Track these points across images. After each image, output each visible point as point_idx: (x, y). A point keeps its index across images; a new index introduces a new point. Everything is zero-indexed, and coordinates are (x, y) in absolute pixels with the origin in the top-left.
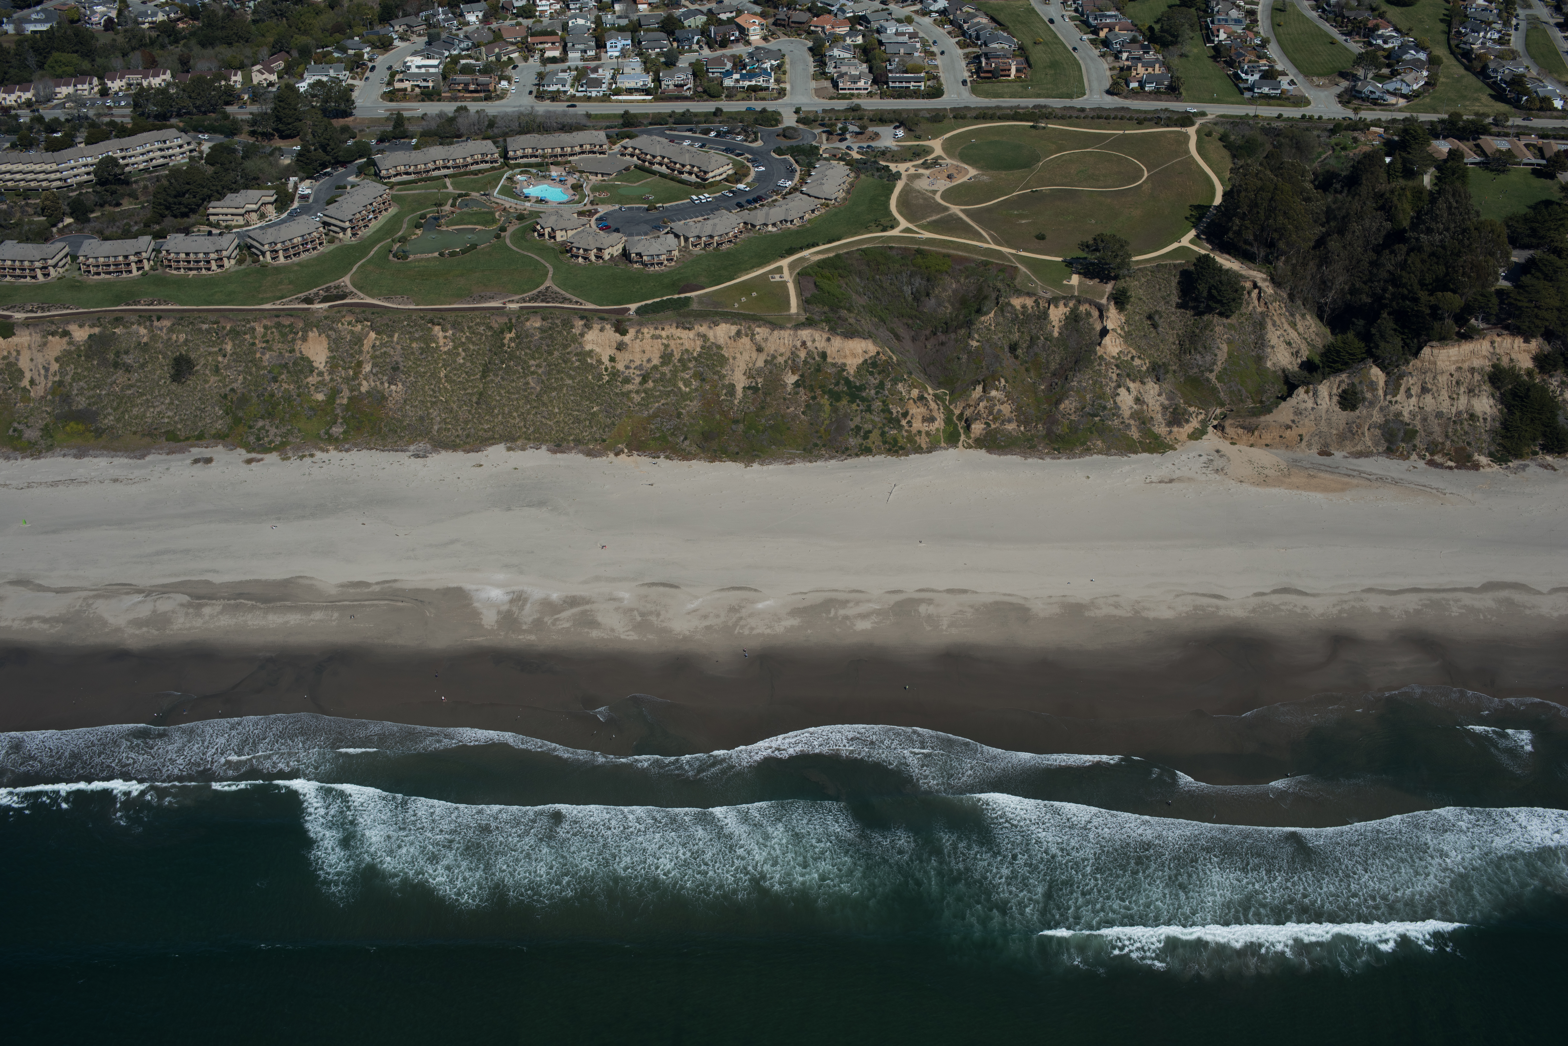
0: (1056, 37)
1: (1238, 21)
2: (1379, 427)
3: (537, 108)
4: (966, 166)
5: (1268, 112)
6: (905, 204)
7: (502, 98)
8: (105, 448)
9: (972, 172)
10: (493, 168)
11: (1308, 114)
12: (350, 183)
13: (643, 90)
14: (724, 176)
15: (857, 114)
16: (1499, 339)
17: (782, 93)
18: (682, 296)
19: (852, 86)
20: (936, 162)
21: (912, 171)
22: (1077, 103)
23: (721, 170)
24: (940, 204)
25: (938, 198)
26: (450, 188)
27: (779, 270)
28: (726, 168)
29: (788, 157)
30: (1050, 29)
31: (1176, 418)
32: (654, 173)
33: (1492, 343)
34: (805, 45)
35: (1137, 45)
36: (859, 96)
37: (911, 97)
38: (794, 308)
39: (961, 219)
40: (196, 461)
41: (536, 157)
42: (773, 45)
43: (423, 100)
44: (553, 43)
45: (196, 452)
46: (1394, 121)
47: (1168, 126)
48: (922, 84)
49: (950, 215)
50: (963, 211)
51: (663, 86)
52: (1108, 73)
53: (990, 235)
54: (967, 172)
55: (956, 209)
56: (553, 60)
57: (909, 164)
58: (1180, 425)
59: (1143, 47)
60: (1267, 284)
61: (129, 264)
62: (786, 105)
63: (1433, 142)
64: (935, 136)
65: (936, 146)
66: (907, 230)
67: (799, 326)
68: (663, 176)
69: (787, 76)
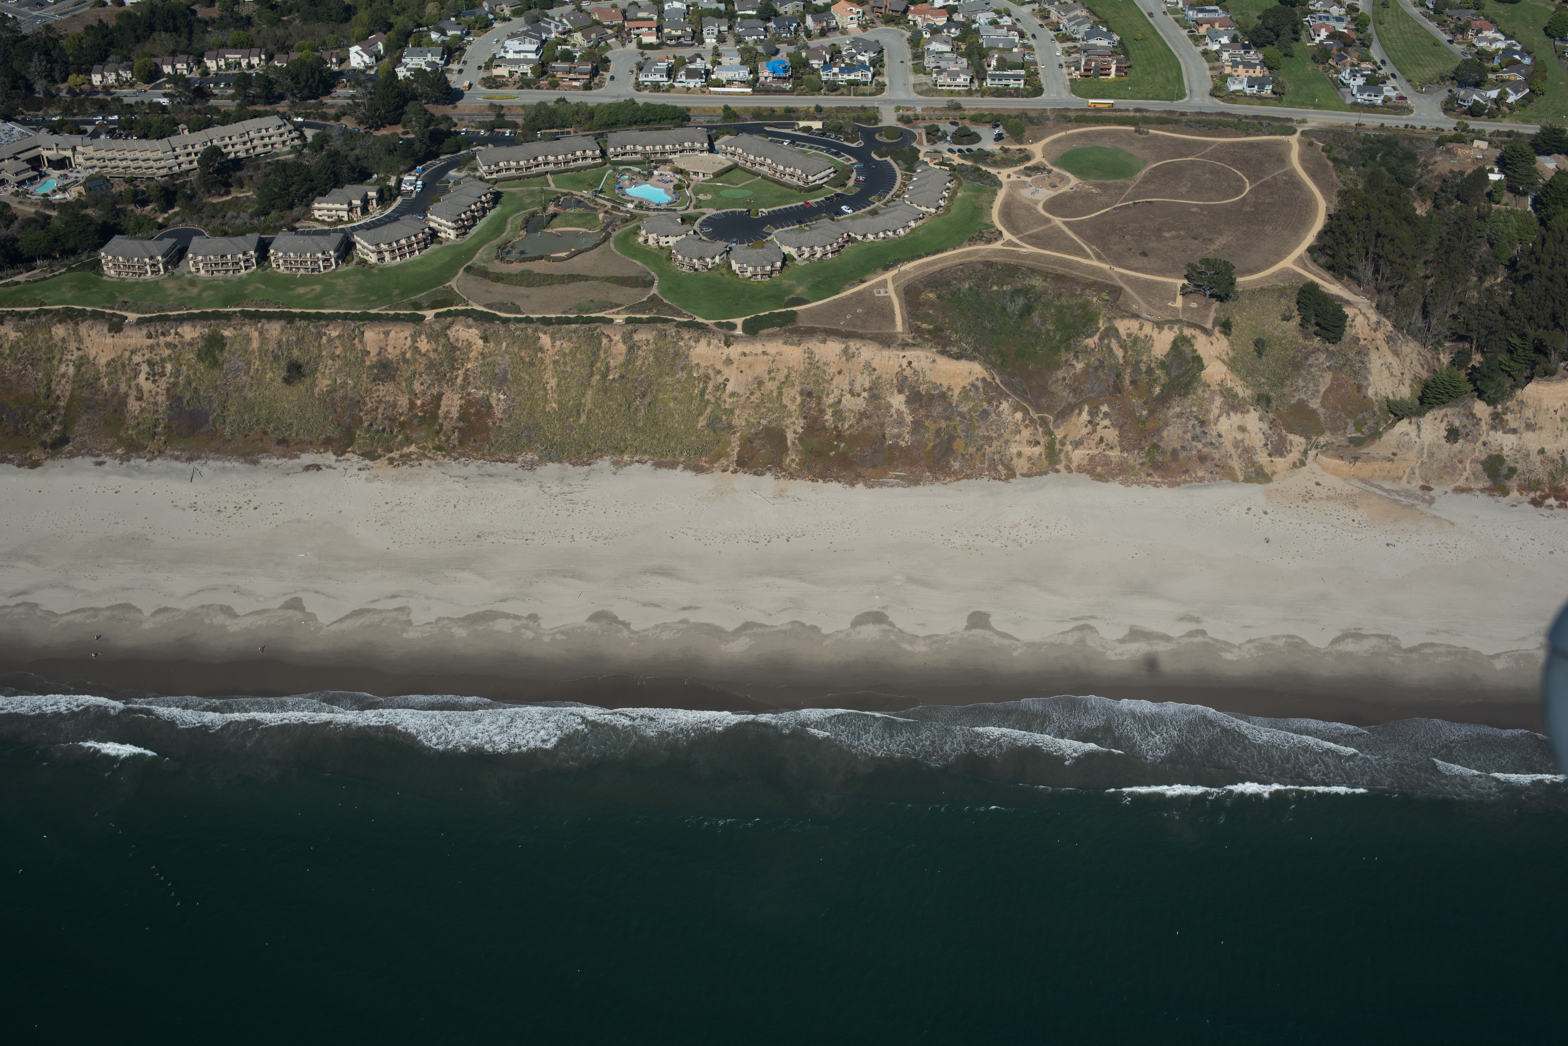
0: (1155, 32)
1: (1339, 19)
2: (1482, 463)
3: (637, 100)
4: (1068, 174)
5: (1371, 121)
6: (1007, 214)
7: (601, 87)
8: (217, 451)
9: (1074, 181)
10: (595, 166)
11: (1410, 123)
12: (453, 178)
13: (741, 82)
14: (826, 179)
15: (957, 113)
17: (881, 88)
18: (789, 310)
19: (952, 83)
20: (1037, 169)
21: (1014, 177)
22: (1178, 105)
23: (823, 174)
24: (1042, 216)
25: (1040, 208)
26: (553, 187)
27: (883, 284)
28: (828, 171)
30: (1149, 24)
31: (1278, 449)
32: (756, 174)
34: (903, 35)
35: (1238, 45)
36: (958, 94)
37: (1011, 96)
38: (899, 327)
39: (1063, 232)
40: (307, 468)
41: (636, 153)
42: (870, 35)
43: (521, 88)
44: (650, 29)
45: (308, 458)
46: (1498, 133)
47: (1271, 134)
48: (1022, 82)
49: (1052, 227)
50: (1065, 223)
51: (762, 79)
52: (1209, 73)
53: (1093, 250)
54: (1069, 181)
55: (1058, 221)
56: (650, 46)
57: (1010, 170)
58: (1282, 455)
59: (1244, 47)
60: (1372, 311)
61: (237, 263)
62: (885, 102)
63: (1540, 159)
64: (1036, 139)
65: (1037, 150)
66: (1010, 243)
67: (905, 346)
68: (765, 177)
69: (885, 70)
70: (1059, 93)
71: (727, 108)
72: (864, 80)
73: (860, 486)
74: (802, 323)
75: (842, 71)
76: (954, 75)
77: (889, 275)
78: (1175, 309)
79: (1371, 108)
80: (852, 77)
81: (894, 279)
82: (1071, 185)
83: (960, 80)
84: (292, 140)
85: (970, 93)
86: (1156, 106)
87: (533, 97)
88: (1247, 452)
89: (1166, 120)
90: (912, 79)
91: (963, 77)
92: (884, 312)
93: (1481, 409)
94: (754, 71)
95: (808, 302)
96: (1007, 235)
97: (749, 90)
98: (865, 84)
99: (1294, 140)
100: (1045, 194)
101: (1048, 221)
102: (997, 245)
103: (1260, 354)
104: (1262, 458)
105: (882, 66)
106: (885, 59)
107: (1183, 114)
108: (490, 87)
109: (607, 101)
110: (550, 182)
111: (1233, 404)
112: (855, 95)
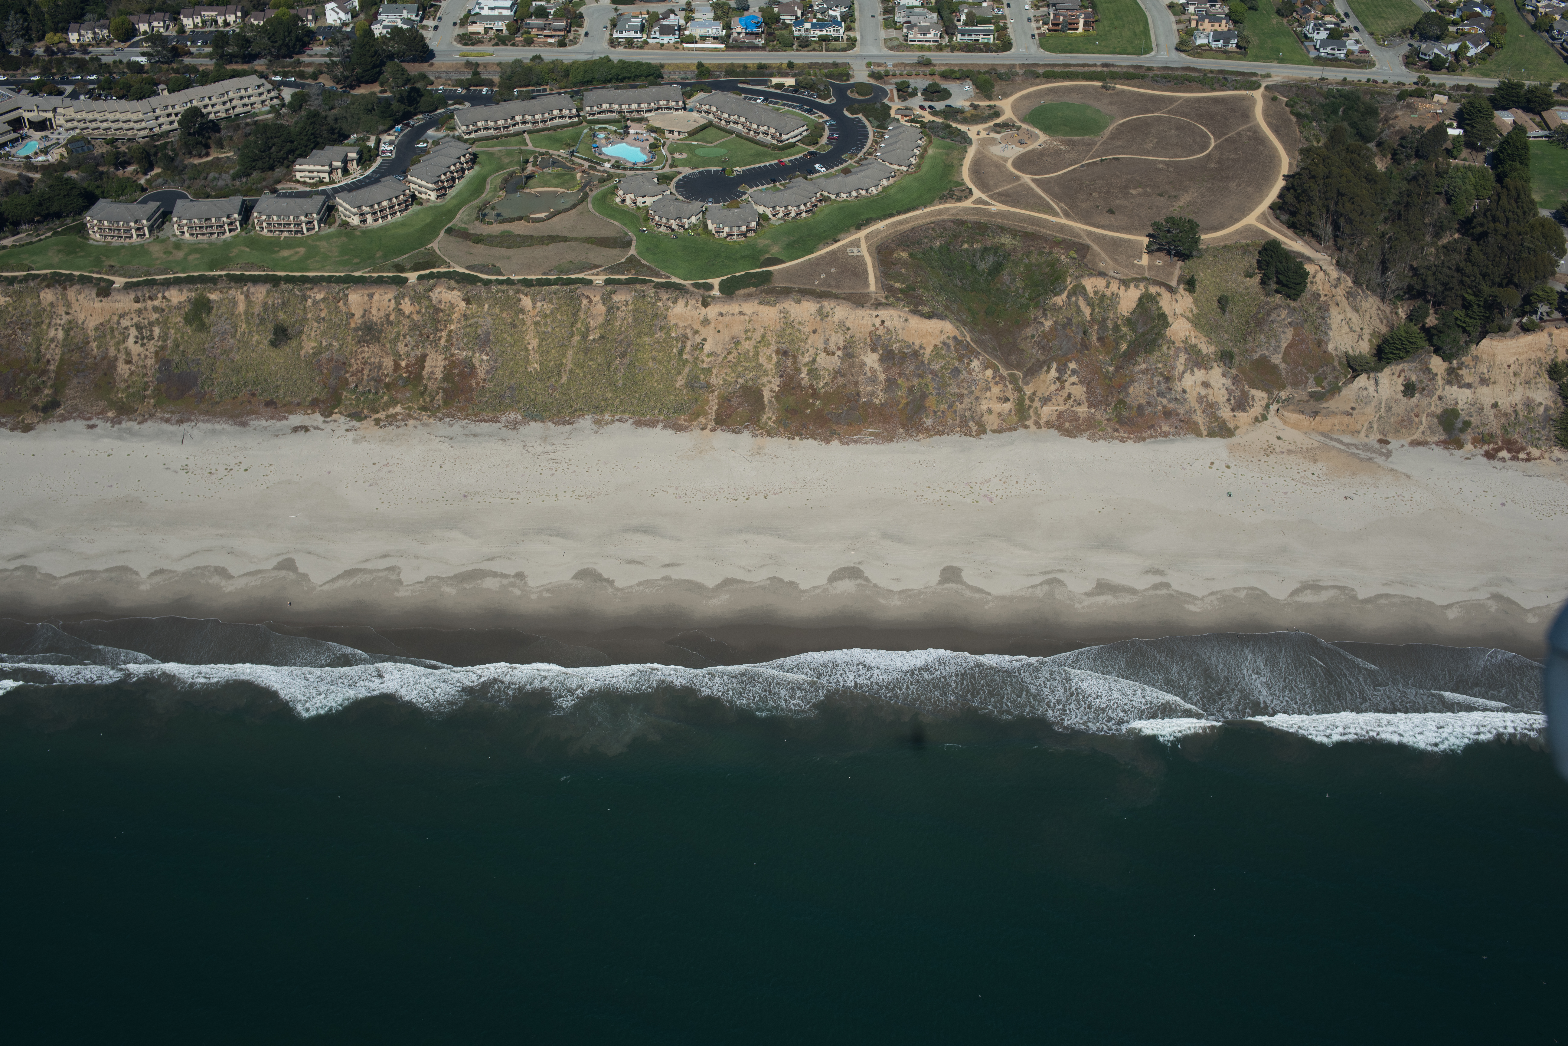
2: (1438, 417)
3: (612, 57)
4: (1037, 131)
5: (1334, 75)
6: (977, 171)
7: (576, 43)
8: (207, 413)
9: (1043, 137)
10: (572, 125)
11: (1372, 77)
12: (431, 137)
13: (714, 38)
14: (799, 137)
15: (928, 69)
16: (1556, 331)
17: (852, 43)
18: (764, 269)
19: (922, 37)
20: (1005, 125)
21: (984, 134)
22: (1145, 60)
23: (797, 132)
24: (1012, 173)
25: (1009, 165)
26: (531, 146)
27: (856, 243)
28: (802, 129)
29: (860, 116)
31: (1241, 404)
32: (730, 132)
33: (1550, 335)
36: (929, 49)
37: (981, 51)
38: (872, 287)
39: (1032, 189)
40: (296, 429)
41: (613, 112)
43: (497, 44)
45: (296, 420)
46: (1457, 87)
47: (1236, 89)
48: (991, 37)
49: (1021, 185)
50: (1034, 180)
51: (734, 34)
52: (1175, 27)
53: (1061, 208)
54: (1037, 137)
55: (1026, 178)
57: (980, 127)
58: (1244, 410)
60: (1332, 267)
61: (221, 226)
62: (857, 57)
63: (1497, 113)
64: (1005, 95)
65: (1007, 107)
66: (980, 201)
67: (878, 305)
68: (739, 135)
69: (856, 25)
70: (1027, 48)
71: (700, 65)
72: (836, 35)
73: (835, 443)
74: (778, 284)
75: (814, 26)
76: (924, 31)
77: (862, 234)
78: (1141, 266)
79: (1333, 61)
80: (824, 33)
81: (867, 238)
82: (1039, 143)
83: (930, 36)
84: (271, 99)
85: (940, 48)
86: (1123, 61)
87: (509, 54)
88: (1210, 407)
89: (1133, 75)
90: (883, 34)
91: (933, 32)
92: (857, 271)
93: (1437, 364)
94: (728, 27)
95: (782, 262)
96: (977, 193)
97: (723, 46)
98: (837, 39)
99: (1258, 95)
100: (1013, 151)
101: (1017, 178)
102: (968, 203)
103: (1223, 310)
104: (1225, 413)
105: (853, 21)
106: (857, 14)
107: (1149, 69)
108: (466, 44)
109: (583, 58)
110: (528, 141)
111: (1197, 360)
112: (827, 50)
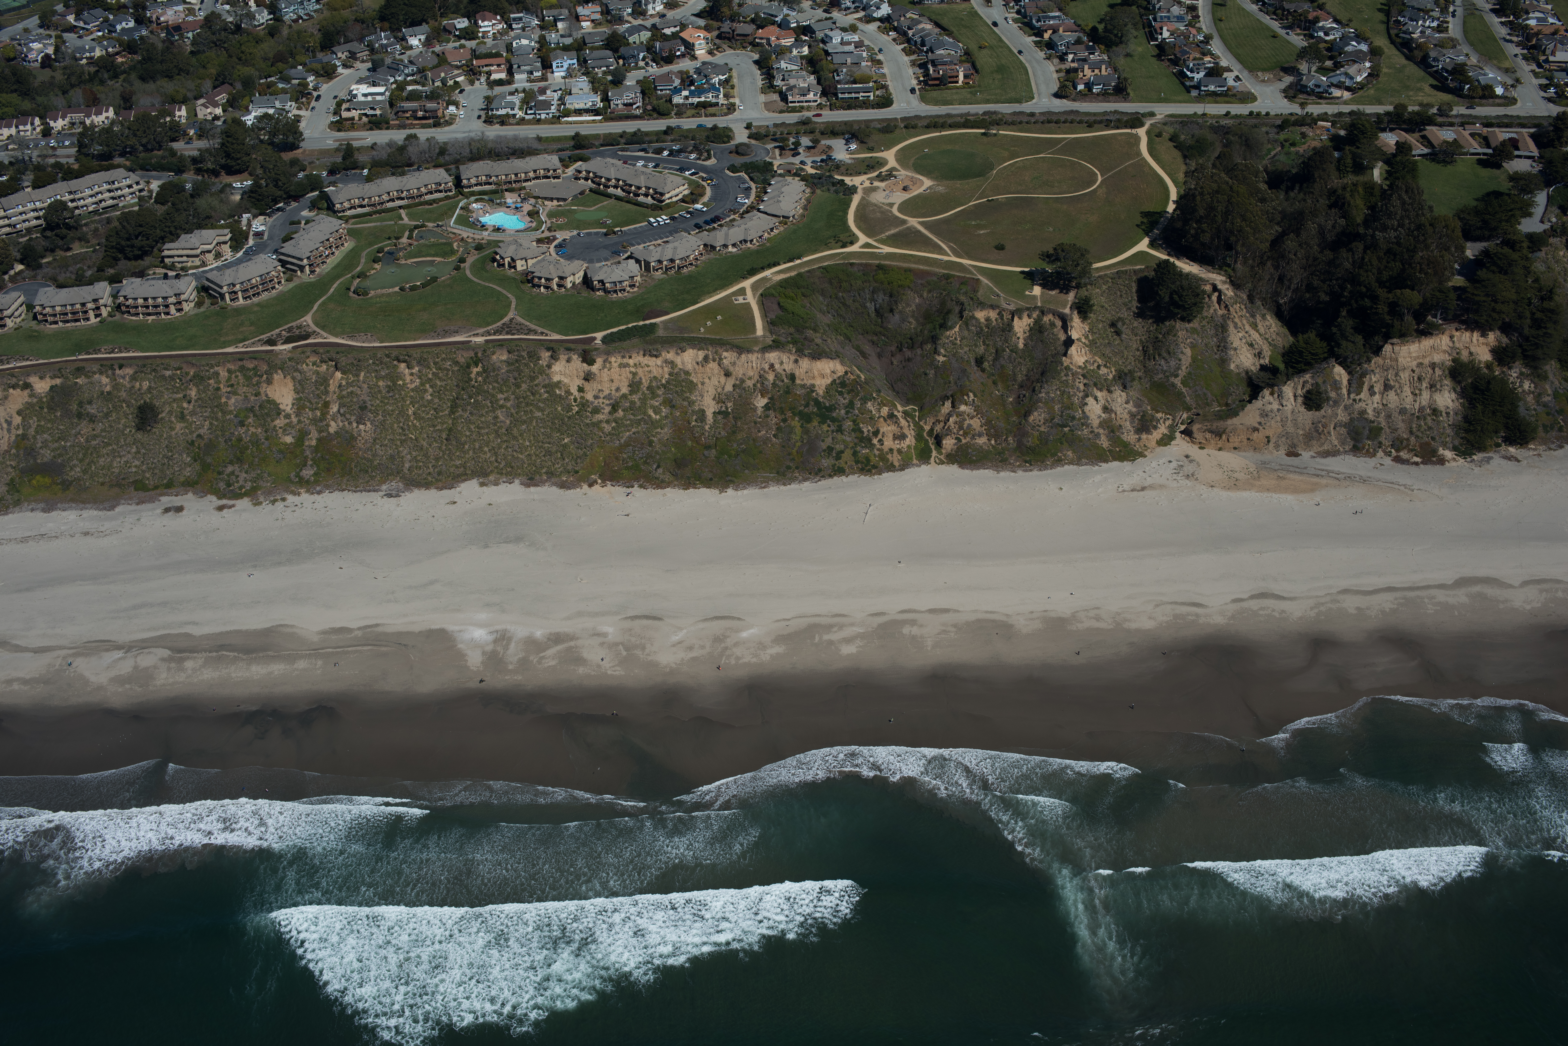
0: (1001, 40)
1: (1180, 19)
2: (1345, 425)
3: (487, 133)
4: (921, 177)
5: (1216, 109)
6: (862, 218)
7: (451, 124)
8: (73, 500)
9: (927, 183)
10: (447, 198)
11: (1255, 110)
12: (304, 217)
13: (592, 111)
14: (680, 196)
15: (808, 127)
16: (1458, 334)
17: (731, 108)
18: (648, 322)
19: (802, 99)
20: (890, 175)
21: (867, 184)
22: (1026, 107)
23: (677, 191)
24: (897, 217)
25: (895, 210)
26: (406, 220)
27: (742, 292)
28: (682, 188)
29: (743, 174)
30: (994, 32)
31: (1144, 425)
32: (609, 196)
33: (1451, 337)
34: (752, 57)
35: (1082, 47)
36: (809, 109)
37: (861, 107)
38: (760, 332)
39: (919, 232)
40: (167, 510)
41: (490, 184)
42: (719, 59)
43: (371, 129)
44: (499, 65)
45: (166, 500)
46: (1340, 114)
47: (1118, 128)
48: (872, 94)
49: (909, 228)
50: (921, 223)
51: (612, 106)
52: (1055, 76)
53: (949, 247)
54: (922, 183)
55: (913, 222)
56: (500, 82)
57: (864, 178)
58: (1148, 432)
59: (1088, 48)
60: (1227, 286)
61: (86, 312)
62: (737, 120)
63: (1383, 136)
64: (888, 148)
65: (890, 156)
66: (867, 245)
67: (766, 349)
68: (618, 198)
69: (736, 91)
70: (908, 103)
71: (578, 136)
72: (714, 100)
74: (661, 335)
75: (692, 94)
76: (804, 92)
77: (747, 284)
78: (1035, 297)
79: (1214, 96)
80: (703, 99)
81: (754, 287)
82: (924, 188)
83: (811, 96)
84: (140, 191)
85: (820, 107)
86: (1005, 109)
87: (382, 137)
88: (1114, 431)
89: (1016, 121)
90: (762, 98)
91: (812, 93)
92: (744, 318)
93: (1339, 373)
94: (606, 99)
95: (668, 314)
96: (863, 239)
97: (600, 118)
98: (717, 104)
99: (1142, 132)
100: (899, 197)
101: (904, 222)
102: (855, 248)
103: (1119, 334)
104: (1130, 437)
105: (733, 87)
106: (735, 81)
107: (1032, 114)
108: (339, 130)
109: (460, 136)
110: (404, 216)
111: (1097, 385)
112: (706, 116)
